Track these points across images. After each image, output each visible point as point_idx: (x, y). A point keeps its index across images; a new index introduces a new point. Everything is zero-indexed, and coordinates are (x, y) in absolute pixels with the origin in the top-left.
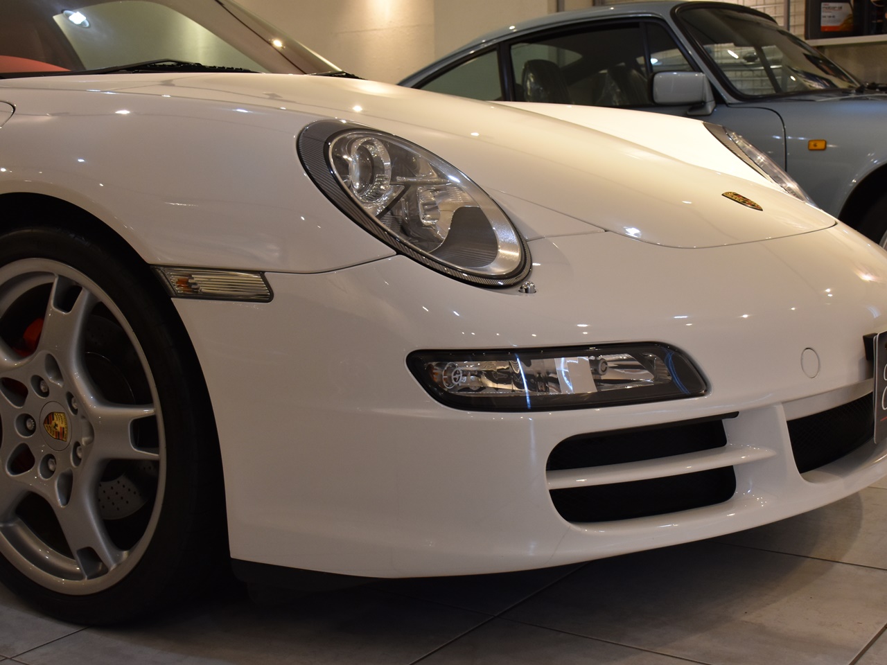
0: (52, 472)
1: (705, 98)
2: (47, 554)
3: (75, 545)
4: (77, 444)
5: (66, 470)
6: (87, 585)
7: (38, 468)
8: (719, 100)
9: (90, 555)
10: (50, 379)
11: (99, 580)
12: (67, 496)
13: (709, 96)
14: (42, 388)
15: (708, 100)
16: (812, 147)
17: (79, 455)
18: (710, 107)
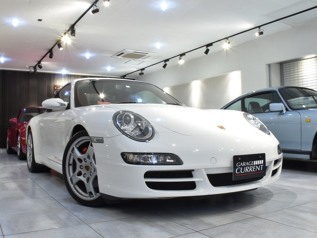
0: (85, 177)
1: (283, 109)
2: (80, 191)
3: (88, 191)
4: (91, 172)
5: (88, 177)
6: (89, 199)
7: (82, 175)
8: (287, 110)
9: (91, 193)
10: (87, 159)
11: (92, 198)
12: (88, 182)
13: (284, 109)
14: (85, 161)
15: (284, 110)
16: (307, 121)
17: (91, 174)
18: (284, 112)
